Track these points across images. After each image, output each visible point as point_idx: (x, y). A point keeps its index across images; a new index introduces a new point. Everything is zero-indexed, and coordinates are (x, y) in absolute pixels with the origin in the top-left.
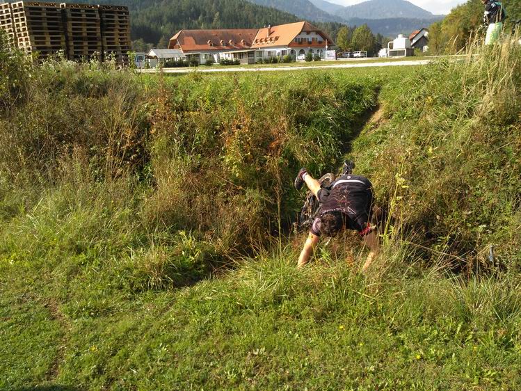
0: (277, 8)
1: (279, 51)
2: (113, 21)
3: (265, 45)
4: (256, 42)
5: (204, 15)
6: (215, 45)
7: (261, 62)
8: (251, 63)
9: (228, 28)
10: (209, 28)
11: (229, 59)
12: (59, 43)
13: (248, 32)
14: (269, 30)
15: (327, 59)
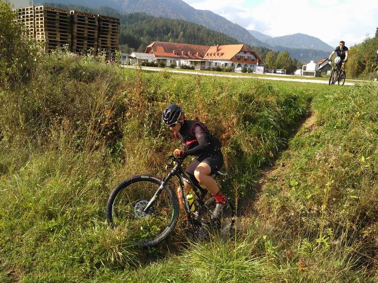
0: (224, 33)
1: (223, 63)
2: (108, 28)
3: (213, 57)
4: (208, 55)
5: (173, 32)
6: (178, 54)
7: (209, 69)
8: (203, 69)
9: (189, 43)
10: (175, 42)
11: (187, 65)
12: (66, 39)
13: (202, 47)
14: (218, 47)
15: (257, 72)
